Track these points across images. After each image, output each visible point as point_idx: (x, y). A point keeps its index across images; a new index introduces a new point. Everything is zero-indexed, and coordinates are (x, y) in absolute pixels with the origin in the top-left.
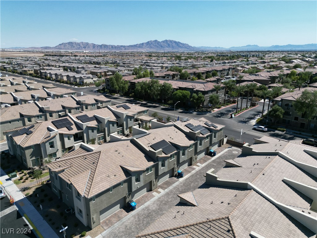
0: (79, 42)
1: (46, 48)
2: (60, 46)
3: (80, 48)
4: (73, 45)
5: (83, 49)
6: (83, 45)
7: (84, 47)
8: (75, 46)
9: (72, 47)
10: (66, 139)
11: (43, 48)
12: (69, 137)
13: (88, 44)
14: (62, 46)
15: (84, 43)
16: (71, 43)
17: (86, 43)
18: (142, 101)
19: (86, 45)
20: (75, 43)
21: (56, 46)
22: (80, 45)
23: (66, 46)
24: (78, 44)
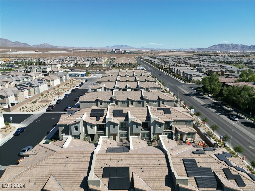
0: (229, 44)
1: (200, 49)
2: (211, 47)
3: (229, 49)
4: (223, 46)
5: (232, 49)
6: (232, 46)
7: (232, 48)
8: (225, 47)
9: (221, 48)
10: (89, 127)
11: (198, 49)
12: (92, 126)
13: (237, 46)
14: (213, 48)
15: (233, 45)
16: (222, 45)
17: (235, 44)
18: (228, 107)
19: (235, 46)
20: (225, 45)
21: (208, 48)
22: (229, 46)
23: (217, 47)
24: (228, 46)
